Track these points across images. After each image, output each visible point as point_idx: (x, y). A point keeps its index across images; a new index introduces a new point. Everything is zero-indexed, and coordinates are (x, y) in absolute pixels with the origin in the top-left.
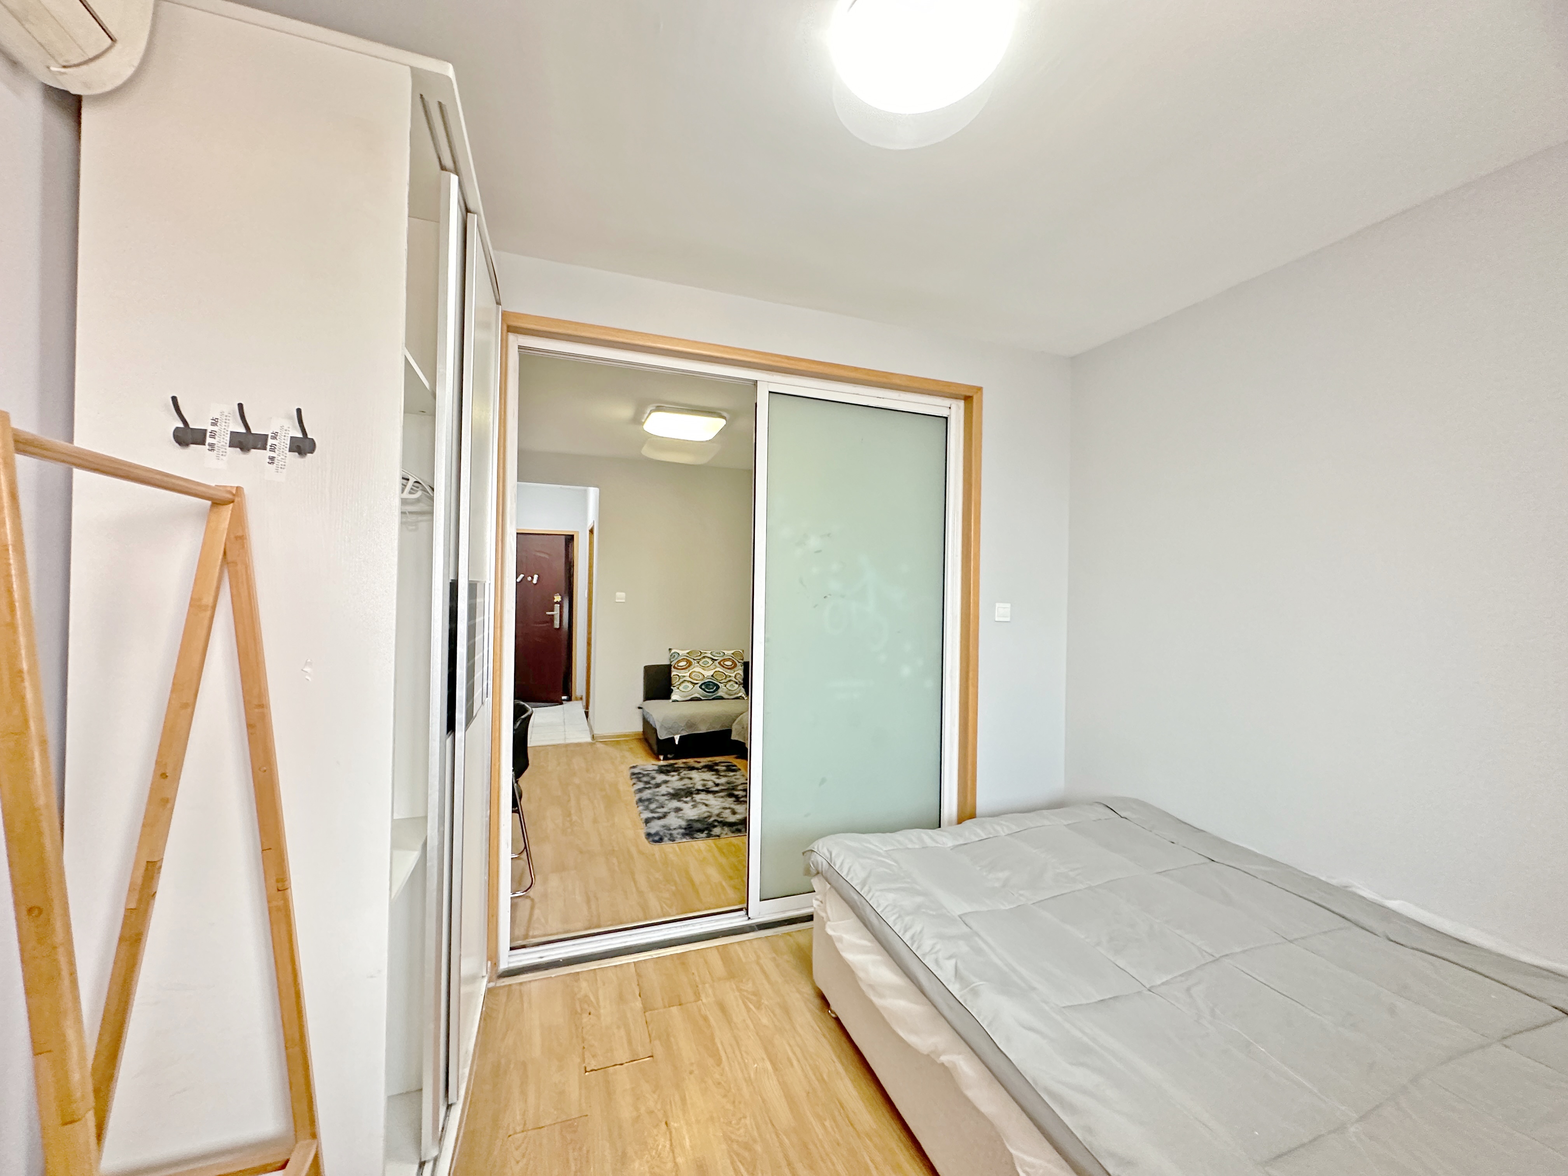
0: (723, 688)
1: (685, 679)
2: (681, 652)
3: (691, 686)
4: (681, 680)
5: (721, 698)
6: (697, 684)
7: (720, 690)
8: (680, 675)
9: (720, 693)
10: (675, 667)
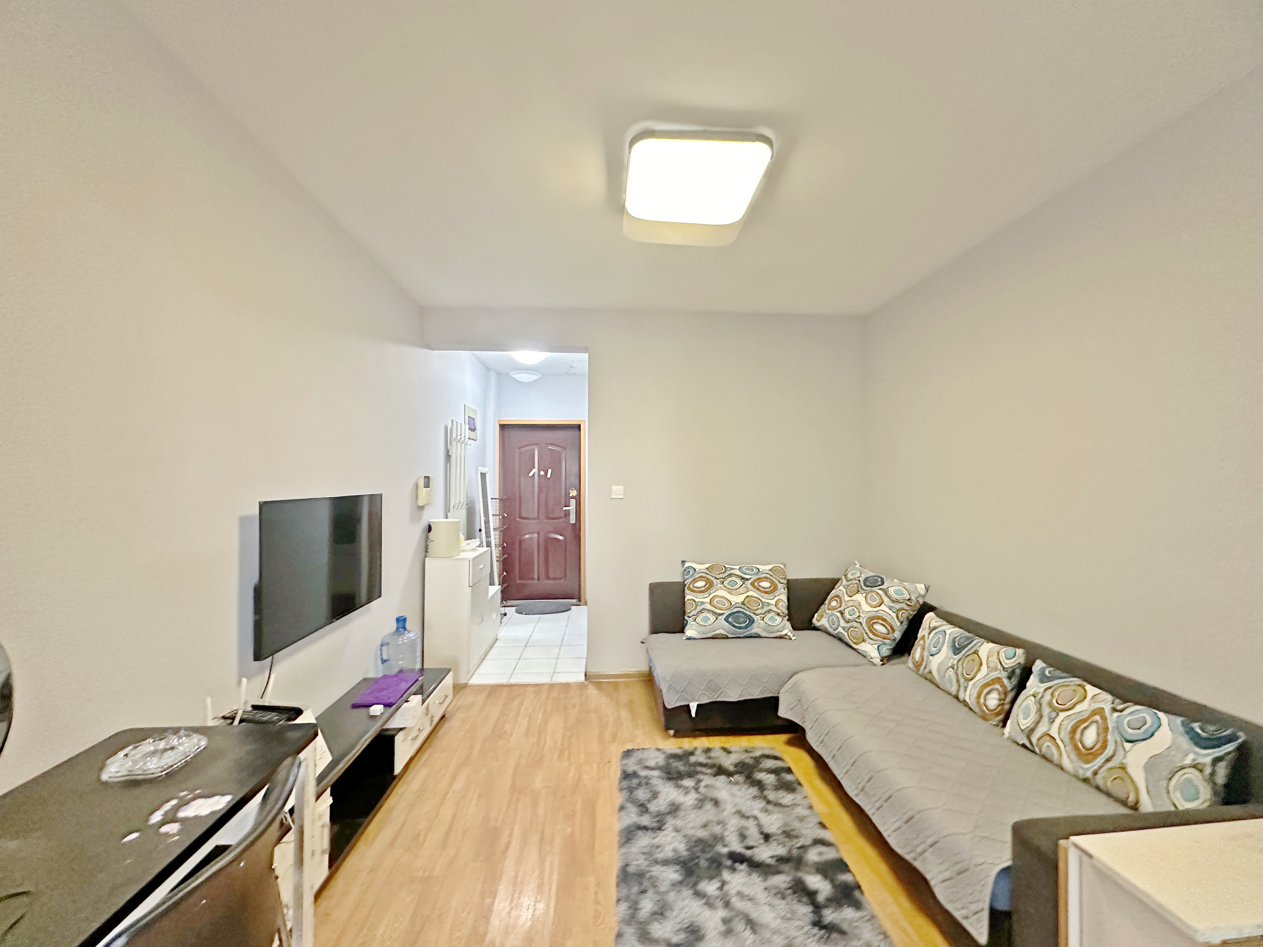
0: (759, 621)
1: (703, 606)
2: (698, 567)
3: (712, 618)
4: (699, 608)
5: (758, 636)
6: (722, 614)
7: (755, 625)
8: (697, 600)
9: (755, 630)
10: (689, 589)
